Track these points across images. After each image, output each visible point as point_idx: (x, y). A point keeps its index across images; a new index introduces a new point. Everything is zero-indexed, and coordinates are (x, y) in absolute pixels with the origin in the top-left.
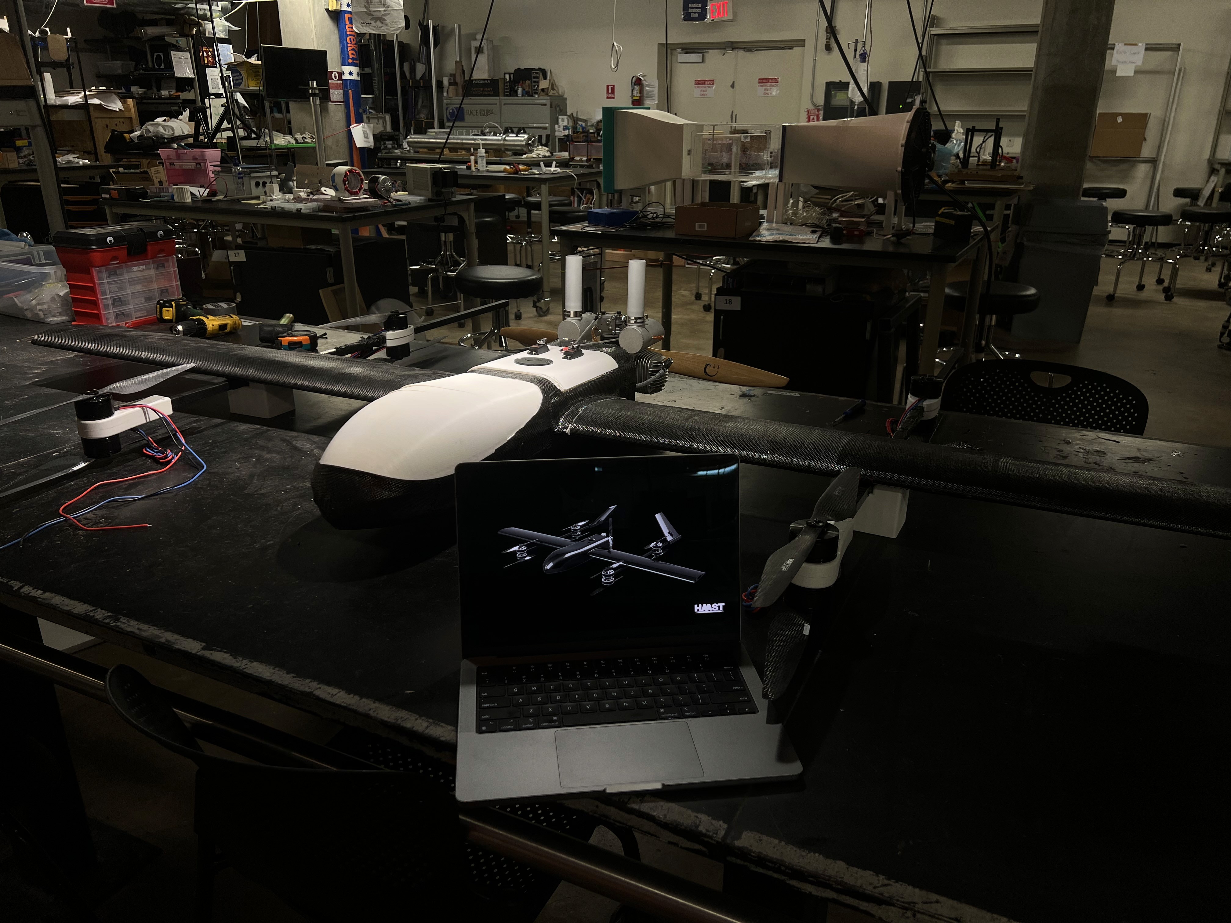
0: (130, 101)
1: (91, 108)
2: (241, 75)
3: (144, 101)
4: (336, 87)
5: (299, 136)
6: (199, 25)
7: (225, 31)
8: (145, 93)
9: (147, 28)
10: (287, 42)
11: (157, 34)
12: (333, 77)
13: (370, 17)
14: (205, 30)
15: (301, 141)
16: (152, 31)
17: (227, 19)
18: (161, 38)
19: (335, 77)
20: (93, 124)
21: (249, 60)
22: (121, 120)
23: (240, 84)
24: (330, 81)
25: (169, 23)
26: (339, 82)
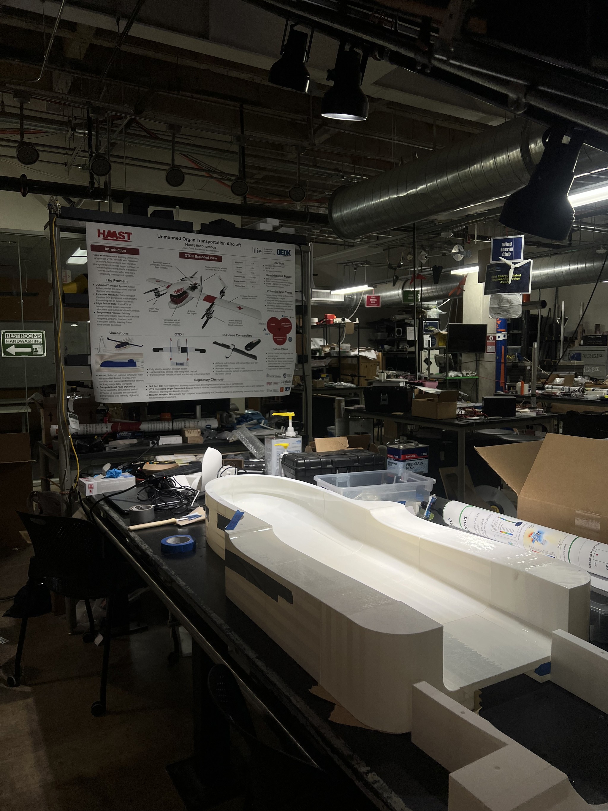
0: (380, 353)
1: (360, 358)
2: (436, 340)
3: (389, 353)
4: (491, 344)
5: (464, 373)
6: (424, 312)
7: (438, 314)
8: (391, 348)
9: (396, 316)
10: (466, 321)
11: (401, 319)
12: (490, 339)
13: (501, 310)
14: (426, 315)
15: (465, 375)
16: (398, 317)
17: (440, 309)
18: (403, 320)
19: (491, 339)
20: (360, 364)
21: (441, 332)
22: (374, 363)
23: (434, 345)
24: (487, 341)
25: (407, 312)
26: (493, 341)
